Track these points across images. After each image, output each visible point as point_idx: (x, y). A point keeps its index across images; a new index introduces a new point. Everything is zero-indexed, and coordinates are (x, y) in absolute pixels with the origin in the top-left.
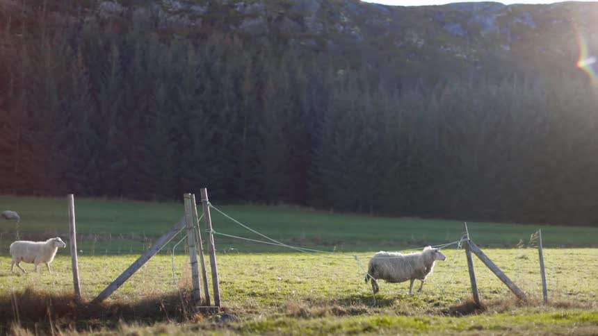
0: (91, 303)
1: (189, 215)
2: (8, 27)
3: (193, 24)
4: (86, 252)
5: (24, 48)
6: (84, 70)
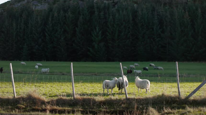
0: (185, 99)
2: (162, 5)
4: (182, 81)
5: (168, 12)
6: (189, 18)
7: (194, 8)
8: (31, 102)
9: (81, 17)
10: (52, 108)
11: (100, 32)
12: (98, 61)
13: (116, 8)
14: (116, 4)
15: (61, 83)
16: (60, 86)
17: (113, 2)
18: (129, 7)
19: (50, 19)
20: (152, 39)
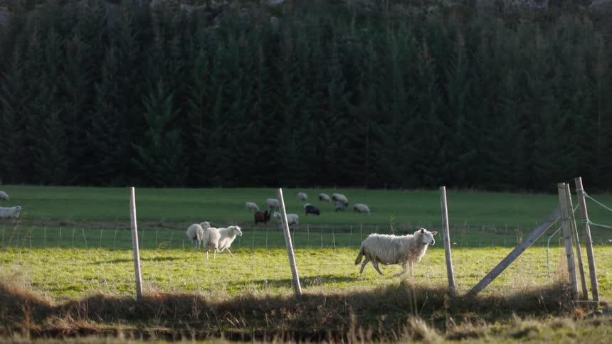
0: (465, 296)
1: (564, 206)
2: (353, 22)
3: (539, 7)
4: (459, 245)
5: (370, 42)
6: (430, 61)
7: (445, 32)
8: (6, 309)
9: (112, 51)
10: (77, 325)
11: (169, 99)
12: (161, 186)
13: (217, 27)
14: (215, 15)
15: (70, 251)
16: (71, 259)
17: (208, 9)
18: (257, 27)
19: (17, 54)
20: (322, 122)
